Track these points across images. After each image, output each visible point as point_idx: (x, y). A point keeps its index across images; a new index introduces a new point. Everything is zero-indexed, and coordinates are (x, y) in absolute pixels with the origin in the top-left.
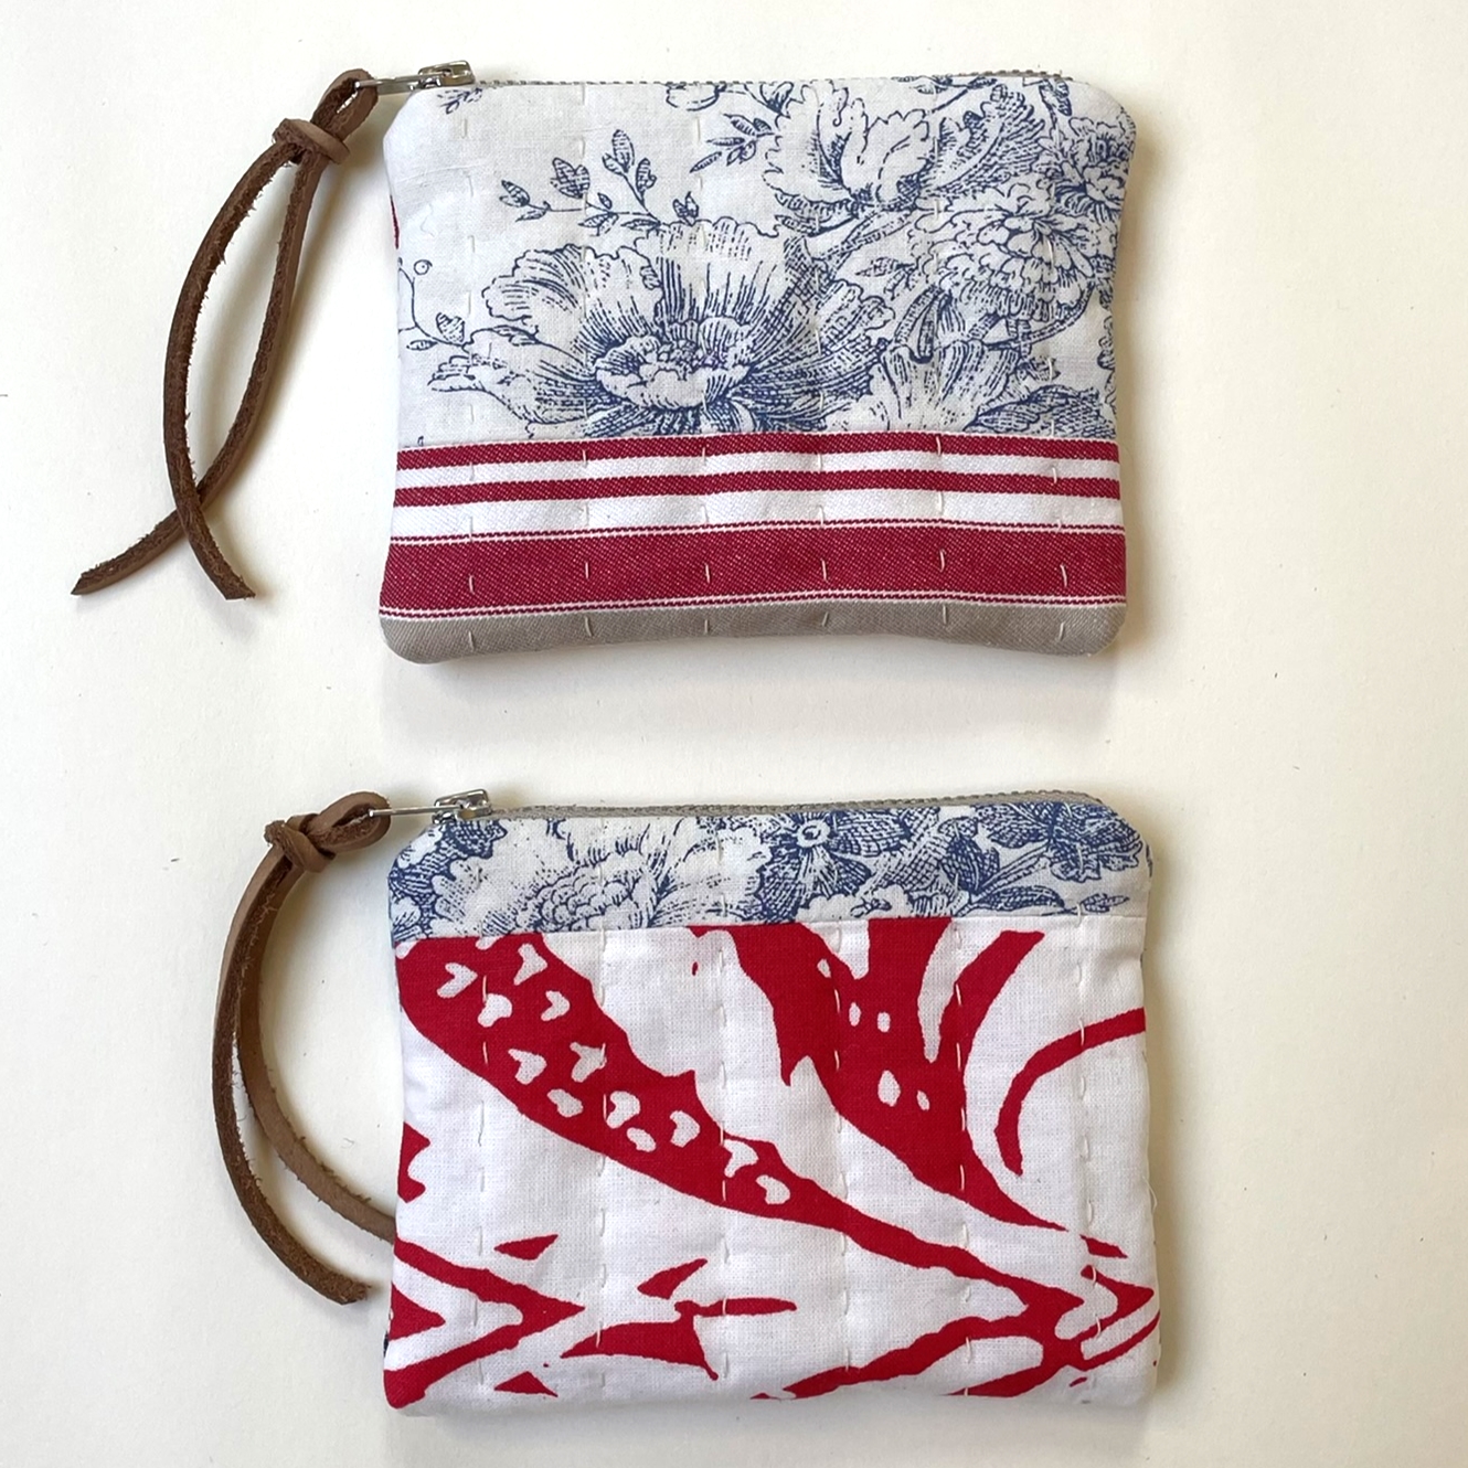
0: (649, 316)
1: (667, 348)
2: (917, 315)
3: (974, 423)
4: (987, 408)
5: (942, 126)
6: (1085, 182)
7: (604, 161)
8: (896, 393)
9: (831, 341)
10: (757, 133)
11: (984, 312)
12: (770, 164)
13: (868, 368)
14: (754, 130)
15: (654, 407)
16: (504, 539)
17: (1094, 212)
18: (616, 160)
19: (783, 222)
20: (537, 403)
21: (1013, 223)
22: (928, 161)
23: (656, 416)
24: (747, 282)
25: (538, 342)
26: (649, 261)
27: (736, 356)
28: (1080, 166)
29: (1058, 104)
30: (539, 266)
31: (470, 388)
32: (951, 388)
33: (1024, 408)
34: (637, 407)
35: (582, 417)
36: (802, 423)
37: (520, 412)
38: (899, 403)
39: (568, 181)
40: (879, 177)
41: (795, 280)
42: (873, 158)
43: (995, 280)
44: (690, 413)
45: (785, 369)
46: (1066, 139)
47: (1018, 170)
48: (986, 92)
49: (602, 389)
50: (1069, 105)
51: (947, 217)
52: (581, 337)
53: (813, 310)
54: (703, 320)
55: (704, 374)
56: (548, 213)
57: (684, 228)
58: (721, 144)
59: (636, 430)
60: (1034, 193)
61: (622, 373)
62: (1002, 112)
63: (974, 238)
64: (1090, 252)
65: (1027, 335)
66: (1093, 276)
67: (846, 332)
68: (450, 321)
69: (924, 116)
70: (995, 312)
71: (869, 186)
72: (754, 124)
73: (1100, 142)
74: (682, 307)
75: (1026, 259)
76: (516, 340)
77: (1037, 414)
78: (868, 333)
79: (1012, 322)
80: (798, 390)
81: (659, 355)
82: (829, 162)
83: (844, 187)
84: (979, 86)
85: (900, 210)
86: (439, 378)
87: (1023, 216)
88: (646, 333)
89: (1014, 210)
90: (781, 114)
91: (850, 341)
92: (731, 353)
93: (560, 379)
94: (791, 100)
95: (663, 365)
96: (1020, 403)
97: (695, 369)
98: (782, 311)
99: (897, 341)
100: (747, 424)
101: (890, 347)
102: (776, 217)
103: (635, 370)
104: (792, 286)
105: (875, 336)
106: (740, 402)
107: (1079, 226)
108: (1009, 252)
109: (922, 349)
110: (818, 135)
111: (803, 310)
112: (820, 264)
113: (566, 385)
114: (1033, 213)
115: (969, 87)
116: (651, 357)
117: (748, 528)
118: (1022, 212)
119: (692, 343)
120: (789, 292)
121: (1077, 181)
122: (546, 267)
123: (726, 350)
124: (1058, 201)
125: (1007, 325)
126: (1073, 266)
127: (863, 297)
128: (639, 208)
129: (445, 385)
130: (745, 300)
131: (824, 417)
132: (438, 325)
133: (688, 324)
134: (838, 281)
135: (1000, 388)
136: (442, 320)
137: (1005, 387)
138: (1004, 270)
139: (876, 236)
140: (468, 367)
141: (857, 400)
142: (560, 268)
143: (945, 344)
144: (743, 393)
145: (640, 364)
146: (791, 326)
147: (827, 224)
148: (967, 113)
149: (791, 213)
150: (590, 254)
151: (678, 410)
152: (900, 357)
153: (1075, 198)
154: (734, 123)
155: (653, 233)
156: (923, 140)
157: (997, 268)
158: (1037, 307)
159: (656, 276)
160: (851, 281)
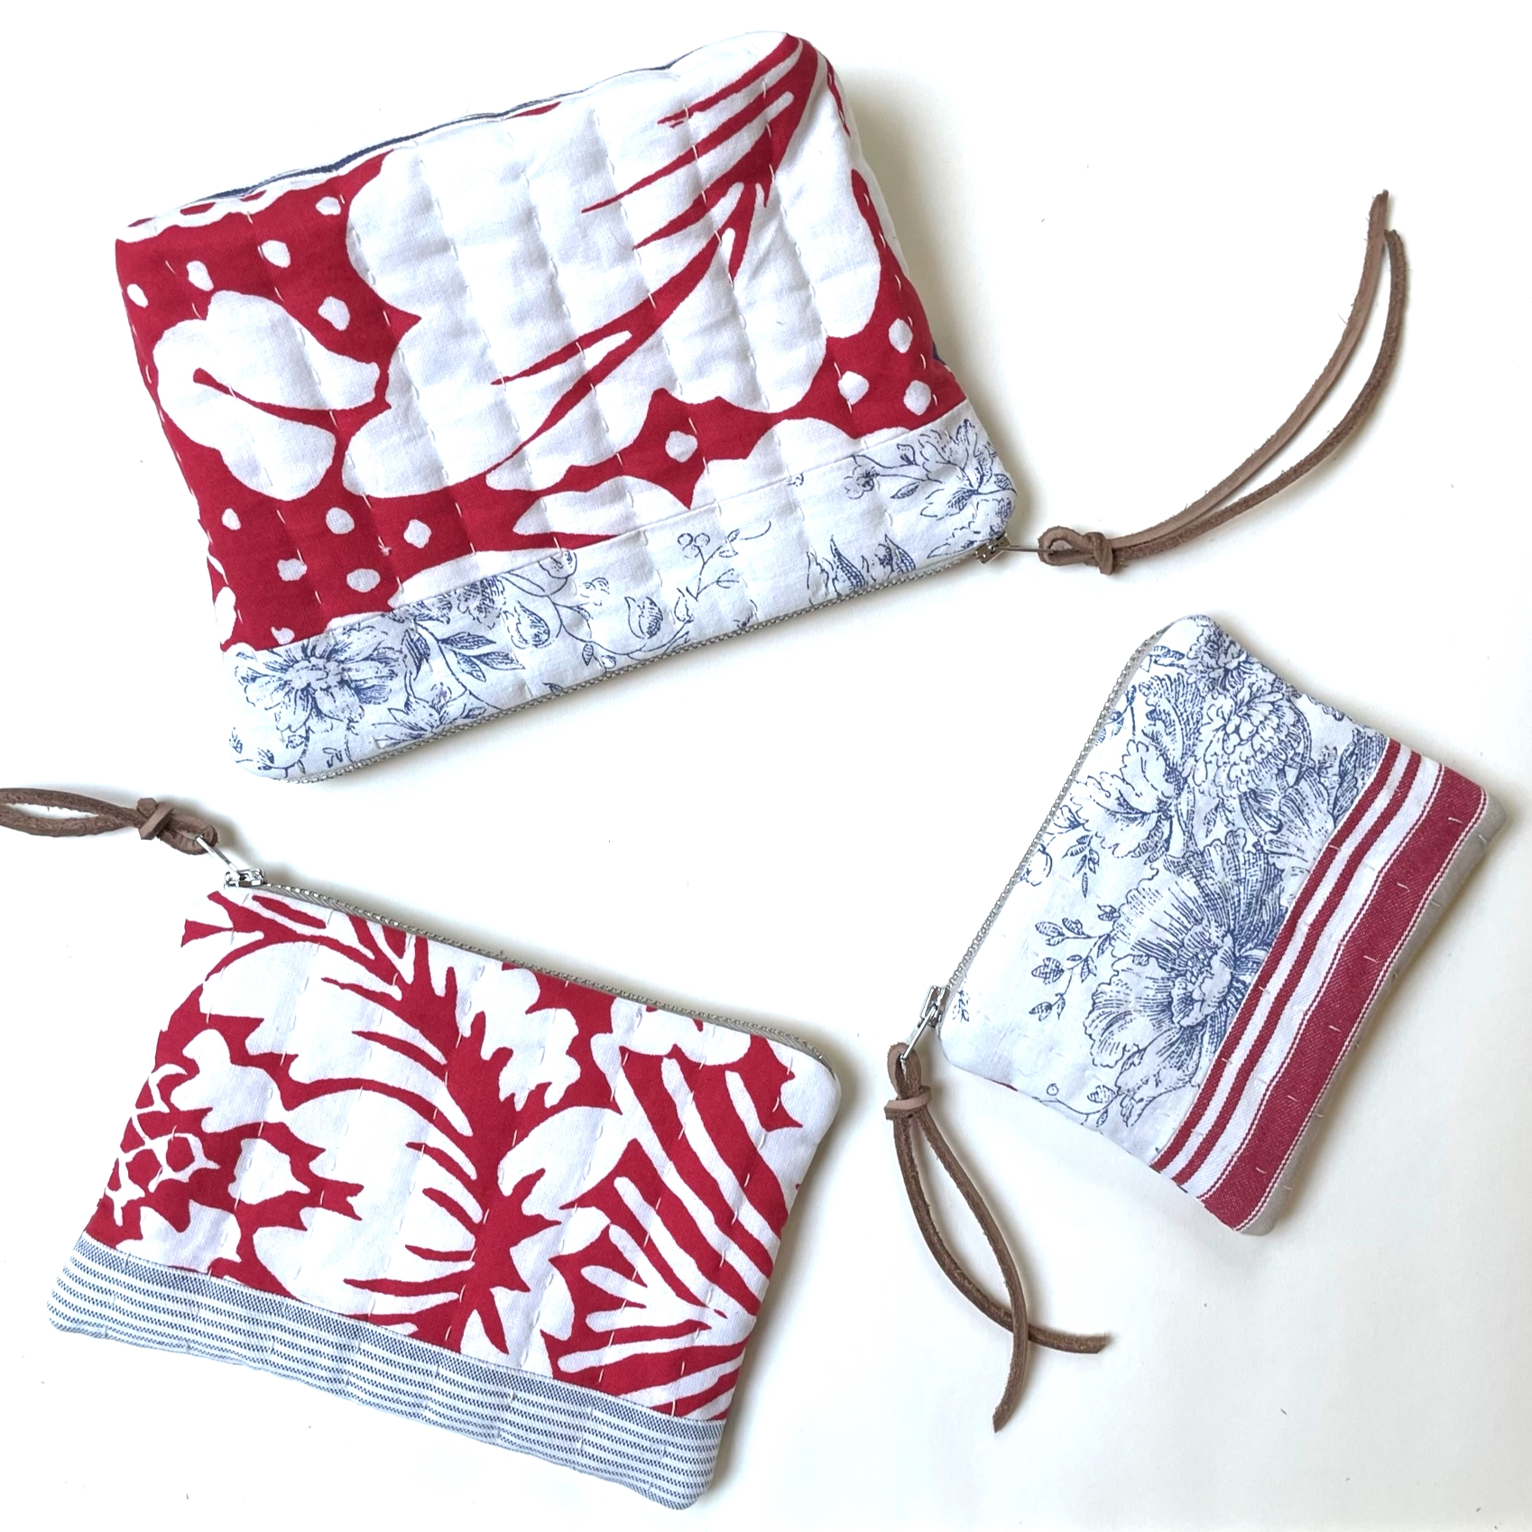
0: (1164, 974)
1: (1189, 975)
2: (1251, 816)
3: (1335, 819)
4: (1331, 806)
5: (1145, 734)
6: (1224, 667)
7: (1050, 945)
8: (1291, 855)
9: (1237, 874)
10: (1086, 845)
11: (1274, 776)
12: (1110, 848)
13: (1268, 863)
14: (1083, 846)
15: (1220, 1003)
16: (1249, 1137)
17: (1244, 673)
18: (1053, 937)
19: (1150, 862)
20: (1181, 1070)
21: (1230, 728)
22: (1161, 755)
23: (1226, 1004)
24: (1177, 904)
25: (1145, 1049)
26: (1131, 955)
27: (1218, 937)
28: (1215, 666)
29: (1173, 659)
30: (1097, 1021)
31: (1147, 1105)
32: (1305, 819)
33: (1345, 784)
34: (1214, 1013)
35: (1201, 1049)
36: (1279, 921)
37: (1181, 1084)
38: (1299, 857)
39: (1050, 973)
40: (1156, 789)
41: (1191, 876)
42: (1141, 785)
43: (1259, 759)
44: (1234, 983)
45: (1242, 912)
46: (1196, 666)
47: (1200, 706)
48: (1138, 695)
49: (1192, 1027)
50: (1177, 652)
51: (1201, 762)
52: (1154, 1021)
53: (1213, 875)
54: (1183, 943)
55: (1216, 961)
56: (1064, 996)
57: (1121, 920)
58: (1080, 870)
59: (1229, 1022)
60: (1218, 703)
61: (1191, 1010)
62: (1159, 695)
63: (1226, 756)
64: (1268, 688)
65: (1303, 758)
66: (1283, 695)
67: (1237, 863)
68: (1097, 1093)
69: (1134, 742)
70: (1279, 770)
71: (1158, 799)
72: (1079, 843)
73: (1208, 646)
74: (1168, 951)
75: (1257, 732)
76: (1136, 1063)
77: (1353, 777)
78: (1246, 850)
79: (1290, 762)
80: (1257, 912)
81: (1191, 982)
82: (1128, 813)
83: (1150, 814)
84: (1133, 698)
85: (1182, 789)
86: (1128, 1119)
87: (1229, 719)
88: (1173, 982)
89: (1223, 722)
90: (1083, 824)
91: (1245, 864)
92: (1214, 939)
93: (1173, 1048)
94: (1077, 812)
95: (1198, 983)
96: (1341, 785)
97: (1209, 965)
98: (1207, 895)
99: (1261, 836)
100: (1262, 955)
101: (1262, 843)
102: (1145, 864)
103: (1193, 1001)
104: (1194, 880)
105: (1249, 847)
106: (1246, 951)
107: (1250, 687)
108: (1248, 740)
109: (1273, 824)
110: (1108, 810)
111: (1211, 881)
112: (1188, 854)
113: (1178, 1048)
114: (1231, 712)
115: (1131, 704)
116: (1190, 987)
117: (1323, 990)
118: (1226, 717)
119: (1192, 958)
120: (1197, 883)
121: (1221, 671)
122: (1101, 1018)
123: (1209, 940)
124: (1228, 691)
125: (1290, 766)
126: (1273, 703)
127: (1223, 842)
128: (1093, 941)
129: (1134, 1117)
130: (1188, 913)
131: (1280, 906)
132: (1095, 1101)
133: (1180, 953)
134: (1204, 850)
135: (1324, 792)
136: (1093, 1097)
137: (1326, 788)
138: (1256, 749)
139: (1191, 814)
140: (1132, 1098)
141: (1282, 880)
142: (1106, 1010)
143: (1277, 809)
144: (1242, 946)
145: (1190, 996)
146: (1218, 894)
147: (1165, 836)
148: (1147, 715)
149: (1147, 855)
150: (1104, 988)
151: (1229, 989)
152: (1271, 840)
153: (1231, 679)
154: (1072, 854)
155: (1113, 942)
156: (1148, 750)
157: (1253, 753)
158: (1290, 741)
159: (1142, 956)
160: (1209, 843)
